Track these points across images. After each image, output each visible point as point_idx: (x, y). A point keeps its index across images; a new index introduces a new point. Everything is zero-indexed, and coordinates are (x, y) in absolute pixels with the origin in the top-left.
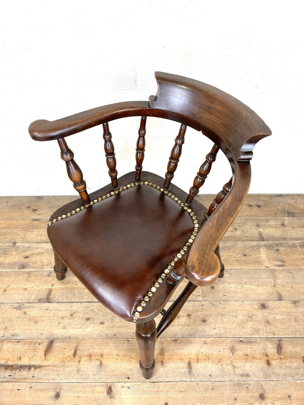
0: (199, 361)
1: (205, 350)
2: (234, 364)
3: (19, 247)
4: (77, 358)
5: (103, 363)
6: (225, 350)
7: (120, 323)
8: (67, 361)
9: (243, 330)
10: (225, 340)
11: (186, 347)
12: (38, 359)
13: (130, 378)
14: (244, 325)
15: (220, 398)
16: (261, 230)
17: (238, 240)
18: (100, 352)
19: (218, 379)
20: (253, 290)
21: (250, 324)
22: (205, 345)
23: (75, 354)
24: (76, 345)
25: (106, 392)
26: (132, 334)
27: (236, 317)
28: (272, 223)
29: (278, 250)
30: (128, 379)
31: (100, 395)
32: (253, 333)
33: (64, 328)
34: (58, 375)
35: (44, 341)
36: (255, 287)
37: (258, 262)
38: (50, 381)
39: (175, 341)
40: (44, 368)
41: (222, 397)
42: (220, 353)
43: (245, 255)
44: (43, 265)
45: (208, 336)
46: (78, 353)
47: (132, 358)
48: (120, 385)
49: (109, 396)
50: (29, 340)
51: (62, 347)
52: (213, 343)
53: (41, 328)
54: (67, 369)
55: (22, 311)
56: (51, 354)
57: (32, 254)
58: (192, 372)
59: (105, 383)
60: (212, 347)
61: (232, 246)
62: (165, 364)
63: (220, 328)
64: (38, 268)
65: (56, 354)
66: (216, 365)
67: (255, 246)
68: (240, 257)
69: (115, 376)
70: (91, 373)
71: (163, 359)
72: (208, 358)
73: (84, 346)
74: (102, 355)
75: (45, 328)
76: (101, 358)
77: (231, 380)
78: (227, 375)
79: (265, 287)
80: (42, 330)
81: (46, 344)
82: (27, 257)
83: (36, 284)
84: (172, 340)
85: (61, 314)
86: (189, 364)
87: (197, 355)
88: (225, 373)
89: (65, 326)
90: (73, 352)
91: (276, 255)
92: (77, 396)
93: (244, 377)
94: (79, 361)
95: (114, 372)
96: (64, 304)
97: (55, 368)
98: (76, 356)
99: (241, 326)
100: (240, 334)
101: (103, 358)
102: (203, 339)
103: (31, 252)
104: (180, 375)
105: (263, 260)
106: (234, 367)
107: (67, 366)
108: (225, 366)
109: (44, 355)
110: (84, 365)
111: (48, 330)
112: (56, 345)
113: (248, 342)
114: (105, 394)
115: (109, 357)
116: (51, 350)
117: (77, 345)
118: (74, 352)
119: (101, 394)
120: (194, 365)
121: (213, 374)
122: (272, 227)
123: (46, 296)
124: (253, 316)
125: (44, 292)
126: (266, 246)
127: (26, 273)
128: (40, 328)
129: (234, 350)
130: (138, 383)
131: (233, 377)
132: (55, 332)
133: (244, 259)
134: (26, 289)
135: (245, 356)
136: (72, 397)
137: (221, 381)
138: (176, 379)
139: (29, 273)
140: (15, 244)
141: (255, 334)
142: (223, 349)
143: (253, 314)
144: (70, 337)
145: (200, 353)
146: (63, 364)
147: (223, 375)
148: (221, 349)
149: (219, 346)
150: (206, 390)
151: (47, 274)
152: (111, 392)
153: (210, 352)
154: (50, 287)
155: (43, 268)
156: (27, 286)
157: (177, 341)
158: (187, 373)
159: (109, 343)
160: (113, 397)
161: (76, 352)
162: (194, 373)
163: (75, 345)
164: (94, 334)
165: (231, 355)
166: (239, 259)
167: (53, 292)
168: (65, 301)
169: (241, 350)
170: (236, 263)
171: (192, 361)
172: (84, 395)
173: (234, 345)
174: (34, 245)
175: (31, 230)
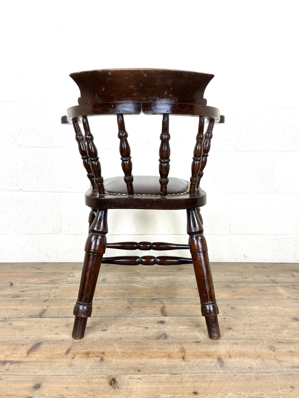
0: (232, 357)
1: (237, 349)
2: (277, 359)
3: (16, 286)
4: (70, 355)
5: (104, 358)
6: (262, 349)
7: (127, 330)
8: (56, 358)
9: (279, 335)
10: (261, 341)
11: (212, 347)
12: (18, 356)
13: (141, 370)
14: (279, 332)
15: (270, 386)
16: (273, 278)
17: (251, 283)
18: (102, 350)
19: (262, 371)
20: (280, 310)
21: (287, 330)
22: (236, 345)
23: (67, 352)
24: (70, 346)
25: (107, 383)
26: (142, 338)
27: (268, 326)
28: (282, 275)
29: (296, 288)
30: (139, 372)
31: (98, 385)
32: (292, 337)
33: (57, 334)
34: (42, 369)
35: (29, 343)
36: (282, 308)
37: (278, 294)
38: (30, 374)
39: (197, 342)
40: (23, 363)
41: (272, 385)
42: (257, 351)
43: (261, 290)
44: (40, 296)
45: (239, 339)
46: (72, 351)
47: (143, 355)
48: (127, 377)
49: (111, 387)
50: (10, 342)
51: (52, 348)
52: (246, 344)
53: (28, 334)
54: (55, 364)
55: (8, 323)
56: (36, 353)
57: (30, 289)
58: (225, 365)
59: (107, 376)
60: (246, 346)
61: (247, 286)
62: (187, 359)
63: (250, 333)
64: (34, 297)
65: (42, 352)
66: (255, 360)
67: (271, 286)
68: (256, 291)
69: (120, 369)
70: (88, 367)
71: (184, 355)
72: (243, 355)
73: (81, 347)
74: (103, 353)
75: (32, 334)
76: (102, 355)
77: (278, 372)
78: (273, 367)
79: (292, 308)
80: (28, 335)
81: (31, 345)
82: (23, 291)
83: (30, 306)
84: (193, 342)
85: (54, 325)
86: (220, 359)
87: (229, 352)
88: (269, 366)
89: (59, 333)
90: (65, 351)
91: (294, 290)
92: (65, 387)
93: (295, 369)
94: (73, 358)
95: (119, 366)
96: (60, 318)
97: (40, 364)
98: (70, 354)
99: (276, 332)
100: (277, 337)
101: (105, 354)
102: (232, 341)
103: (28, 289)
104: (210, 368)
105: (282, 293)
106: (279, 361)
107: (56, 362)
108: (267, 361)
109: (26, 353)
110: (79, 360)
111: (35, 335)
112: (43, 346)
113: (290, 343)
114: (107, 385)
115: (113, 354)
116: (36, 350)
117: (72, 346)
118: (67, 351)
119: (100, 385)
120: (226, 360)
121: (253, 367)
122: (283, 277)
123: (38, 313)
124: (287, 325)
125: (37, 311)
126: (282, 286)
127: (19, 300)
128: (26, 334)
129: (274, 348)
130: (152, 375)
131: (281, 369)
132: (45, 337)
133: (262, 292)
134: (16, 309)
135: (289, 352)
136: (57, 388)
137: (266, 372)
138: (204, 371)
139: (23, 300)
140: (12, 284)
141: (294, 337)
142: (259, 348)
143: (287, 324)
144: (63, 340)
145: (232, 351)
146: (50, 360)
147: (266, 368)
148: (258, 348)
149: (254, 346)
150: (249, 380)
151: (43, 300)
152: (114, 383)
153: (244, 350)
154: (45, 308)
155: (39, 297)
156: (18, 308)
157: (199, 342)
158: (218, 366)
159: (113, 344)
160: (118, 388)
161: (70, 350)
162: (228, 366)
163: (68, 346)
164: (94, 338)
165: (272, 352)
166: (256, 292)
167: (47, 311)
168: (61, 316)
169: (284, 349)
170: (253, 294)
171: (222, 357)
172: (77, 386)
173: (272, 345)
174: (33, 285)
175: (32, 278)
